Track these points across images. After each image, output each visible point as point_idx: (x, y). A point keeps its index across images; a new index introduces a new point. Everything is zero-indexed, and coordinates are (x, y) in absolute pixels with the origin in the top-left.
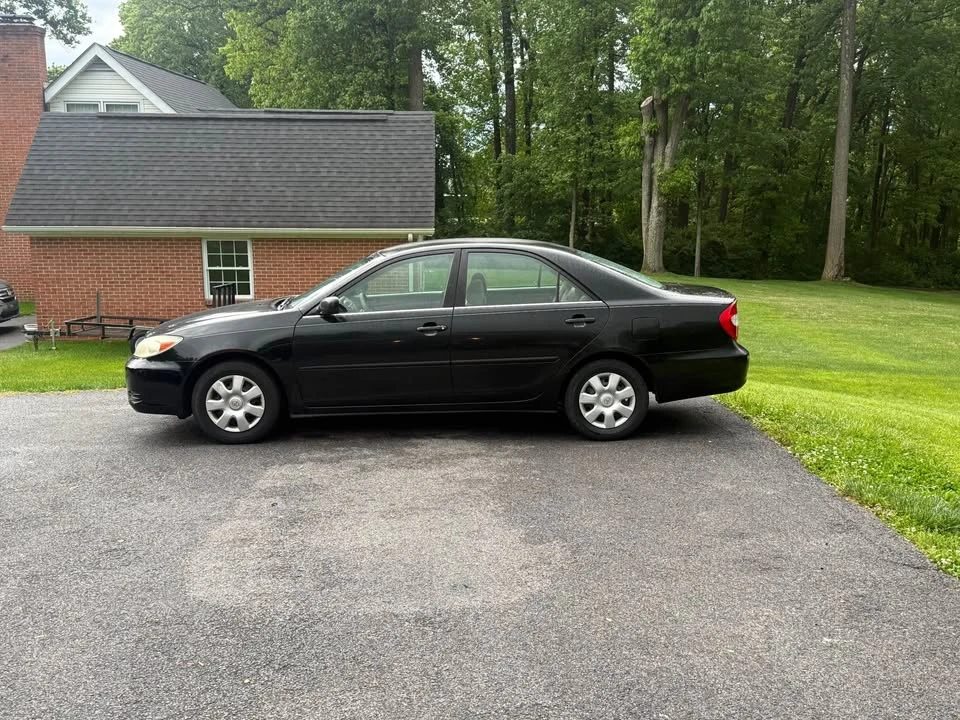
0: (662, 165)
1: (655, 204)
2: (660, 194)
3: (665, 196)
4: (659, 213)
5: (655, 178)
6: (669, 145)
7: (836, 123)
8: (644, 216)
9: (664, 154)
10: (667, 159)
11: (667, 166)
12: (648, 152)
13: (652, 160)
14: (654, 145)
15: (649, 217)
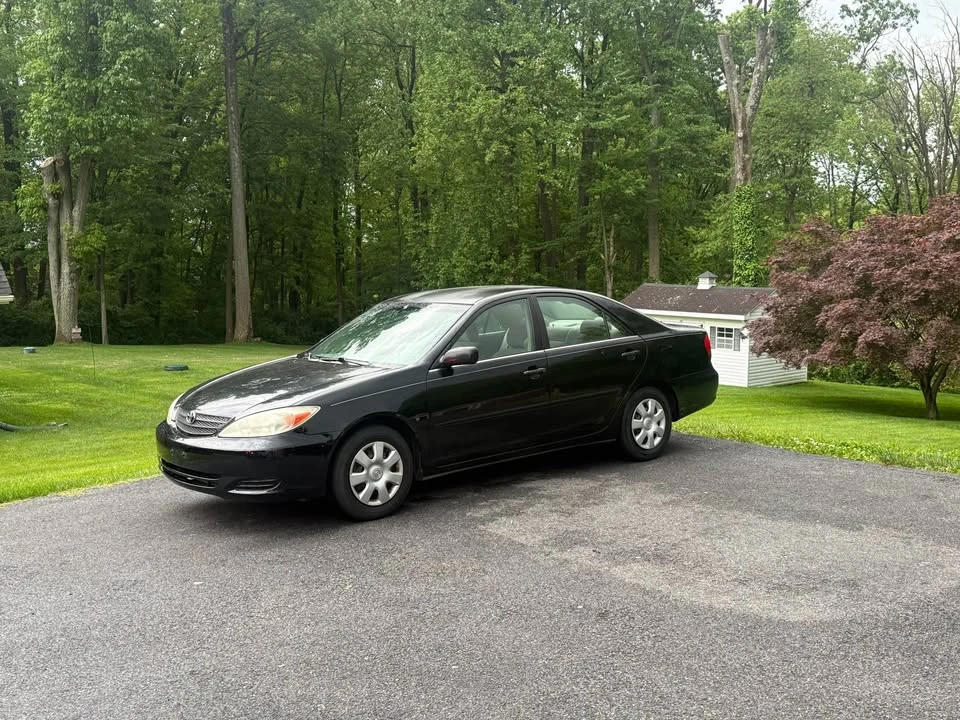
0: (71, 230)
1: (66, 269)
2: (71, 259)
3: (78, 261)
4: (72, 280)
5: (64, 243)
6: (76, 208)
7: (231, 193)
8: (53, 283)
9: (71, 217)
10: (76, 223)
11: (76, 228)
12: (53, 215)
13: (58, 224)
14: (59, 208)
15: (59, 284)
